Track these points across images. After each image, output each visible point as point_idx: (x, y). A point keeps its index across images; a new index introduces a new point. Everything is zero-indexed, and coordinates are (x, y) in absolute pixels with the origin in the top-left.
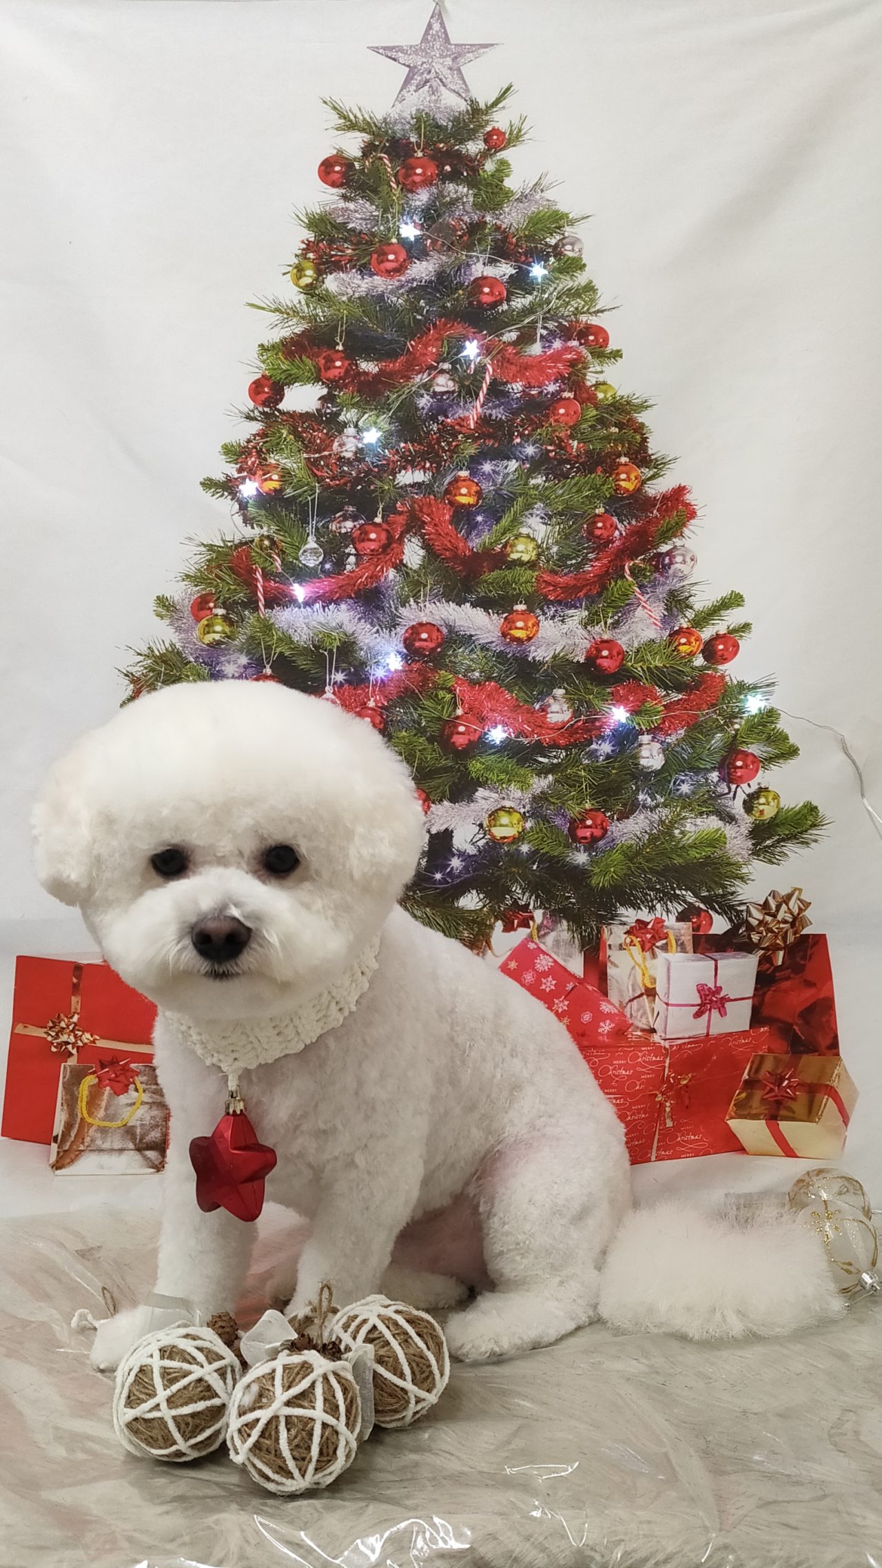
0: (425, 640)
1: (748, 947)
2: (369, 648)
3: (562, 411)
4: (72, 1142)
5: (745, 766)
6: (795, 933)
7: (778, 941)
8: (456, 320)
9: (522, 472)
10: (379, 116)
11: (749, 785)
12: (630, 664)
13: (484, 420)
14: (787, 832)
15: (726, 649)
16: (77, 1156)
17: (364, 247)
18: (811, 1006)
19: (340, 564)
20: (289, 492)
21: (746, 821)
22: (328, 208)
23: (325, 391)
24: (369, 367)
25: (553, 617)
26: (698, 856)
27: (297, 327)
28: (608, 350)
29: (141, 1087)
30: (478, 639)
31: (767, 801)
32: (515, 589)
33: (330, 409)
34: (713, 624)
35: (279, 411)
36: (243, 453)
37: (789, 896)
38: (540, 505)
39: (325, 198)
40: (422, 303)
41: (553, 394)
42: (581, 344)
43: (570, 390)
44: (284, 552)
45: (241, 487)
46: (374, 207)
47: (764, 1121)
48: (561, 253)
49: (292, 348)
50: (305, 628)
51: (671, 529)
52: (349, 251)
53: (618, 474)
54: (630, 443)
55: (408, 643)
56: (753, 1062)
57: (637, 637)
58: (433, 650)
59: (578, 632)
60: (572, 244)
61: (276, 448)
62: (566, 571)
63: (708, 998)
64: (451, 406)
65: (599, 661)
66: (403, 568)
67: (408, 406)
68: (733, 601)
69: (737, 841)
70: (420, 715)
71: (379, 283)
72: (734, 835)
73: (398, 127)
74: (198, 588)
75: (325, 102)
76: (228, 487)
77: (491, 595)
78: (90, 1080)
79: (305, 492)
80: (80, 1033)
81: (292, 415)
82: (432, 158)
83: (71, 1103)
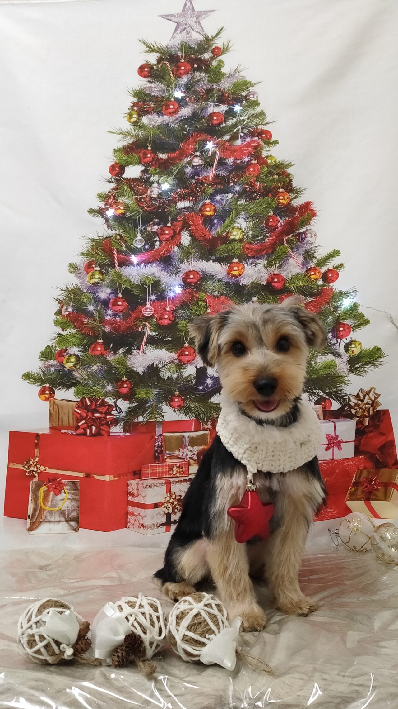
0: (192, 278)
1: (350, 416)
2: (166, 283)
3: (252, 169)
4: (37, 518)
5: (344, 330)
6: (374, 409)
7: (365, 413)
8: (201, 133)
9: (235, 198)
10: (164, 45)
11: (346, 339)
12: (288, 285)
13: (216, 177)
14: (366, 361)
15: (333, 276)
16: (39, 524)
17: (159, 103)
18: (384, 444)
19: (152, 246)
20: (128, 214)
21: (346, 356)
22: (142, 87)
23: (143, 168)
24: (163, 156)
25: (251, 264)
26: (323, 373)
27: (130, 140)
28: (272, 140)
29: (67, 491)
30: (216, 277)
31: (355, 346)
32: (233, 252)
33: (146, 175)
34: (326, 265)
35: (123, 178)
36: (107, 197)
37: (369, 392)
38: (243, 213)
39: (141, 83)
40: (186, 126)
41: (247, 162)
42: (259, 139)
43: (255, 160)
44: (126, 242)
45: (107, 212)
46: (163, 85)
47: (363, 501)
48: (248, 99)
49: (128, 150)
50: (137, 276)
51: (304, 221)
52: (152, 106)
53: (279, 197)
54: (284, 182)
55: (184, 280)
56: (357, 473)
57: (291, 272)
58: (197, 282)
59: (263, 270)
60: (253, 95)
61: (122, 194)
62: (256, 242)
63: (332, 441)
64: (201, 171)
65: (273, 284)
66: (181, 246)
67: (181, 172)
68: (335, 253)
69: (342, 365)
70: (191, 313)
71: (167, 119)
72: (340, 363)
73: (173, 50)
74: (88, 258)
75: (140, 41)
76: (100, 212)
77: (222, 256)
78: (44, 488)
79: (135, 214)
80: (39, 466)
81: (128, 180)
82: (188, 62)
83: (36, 499)
